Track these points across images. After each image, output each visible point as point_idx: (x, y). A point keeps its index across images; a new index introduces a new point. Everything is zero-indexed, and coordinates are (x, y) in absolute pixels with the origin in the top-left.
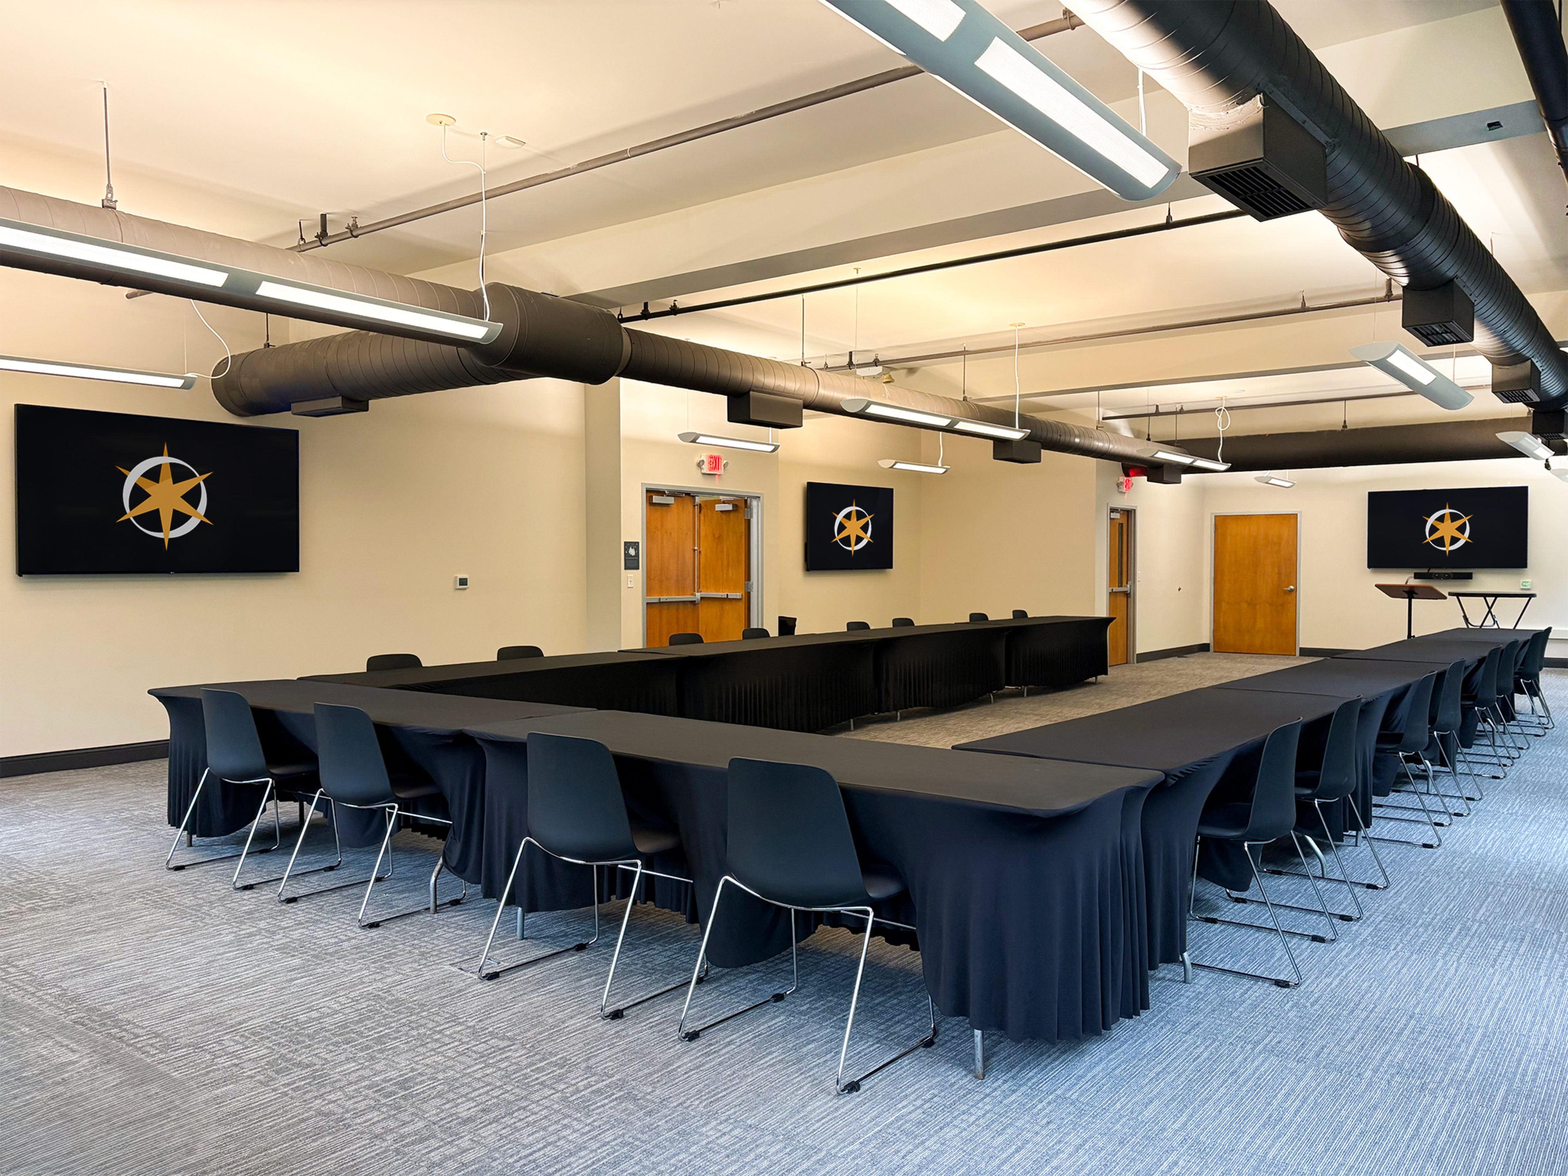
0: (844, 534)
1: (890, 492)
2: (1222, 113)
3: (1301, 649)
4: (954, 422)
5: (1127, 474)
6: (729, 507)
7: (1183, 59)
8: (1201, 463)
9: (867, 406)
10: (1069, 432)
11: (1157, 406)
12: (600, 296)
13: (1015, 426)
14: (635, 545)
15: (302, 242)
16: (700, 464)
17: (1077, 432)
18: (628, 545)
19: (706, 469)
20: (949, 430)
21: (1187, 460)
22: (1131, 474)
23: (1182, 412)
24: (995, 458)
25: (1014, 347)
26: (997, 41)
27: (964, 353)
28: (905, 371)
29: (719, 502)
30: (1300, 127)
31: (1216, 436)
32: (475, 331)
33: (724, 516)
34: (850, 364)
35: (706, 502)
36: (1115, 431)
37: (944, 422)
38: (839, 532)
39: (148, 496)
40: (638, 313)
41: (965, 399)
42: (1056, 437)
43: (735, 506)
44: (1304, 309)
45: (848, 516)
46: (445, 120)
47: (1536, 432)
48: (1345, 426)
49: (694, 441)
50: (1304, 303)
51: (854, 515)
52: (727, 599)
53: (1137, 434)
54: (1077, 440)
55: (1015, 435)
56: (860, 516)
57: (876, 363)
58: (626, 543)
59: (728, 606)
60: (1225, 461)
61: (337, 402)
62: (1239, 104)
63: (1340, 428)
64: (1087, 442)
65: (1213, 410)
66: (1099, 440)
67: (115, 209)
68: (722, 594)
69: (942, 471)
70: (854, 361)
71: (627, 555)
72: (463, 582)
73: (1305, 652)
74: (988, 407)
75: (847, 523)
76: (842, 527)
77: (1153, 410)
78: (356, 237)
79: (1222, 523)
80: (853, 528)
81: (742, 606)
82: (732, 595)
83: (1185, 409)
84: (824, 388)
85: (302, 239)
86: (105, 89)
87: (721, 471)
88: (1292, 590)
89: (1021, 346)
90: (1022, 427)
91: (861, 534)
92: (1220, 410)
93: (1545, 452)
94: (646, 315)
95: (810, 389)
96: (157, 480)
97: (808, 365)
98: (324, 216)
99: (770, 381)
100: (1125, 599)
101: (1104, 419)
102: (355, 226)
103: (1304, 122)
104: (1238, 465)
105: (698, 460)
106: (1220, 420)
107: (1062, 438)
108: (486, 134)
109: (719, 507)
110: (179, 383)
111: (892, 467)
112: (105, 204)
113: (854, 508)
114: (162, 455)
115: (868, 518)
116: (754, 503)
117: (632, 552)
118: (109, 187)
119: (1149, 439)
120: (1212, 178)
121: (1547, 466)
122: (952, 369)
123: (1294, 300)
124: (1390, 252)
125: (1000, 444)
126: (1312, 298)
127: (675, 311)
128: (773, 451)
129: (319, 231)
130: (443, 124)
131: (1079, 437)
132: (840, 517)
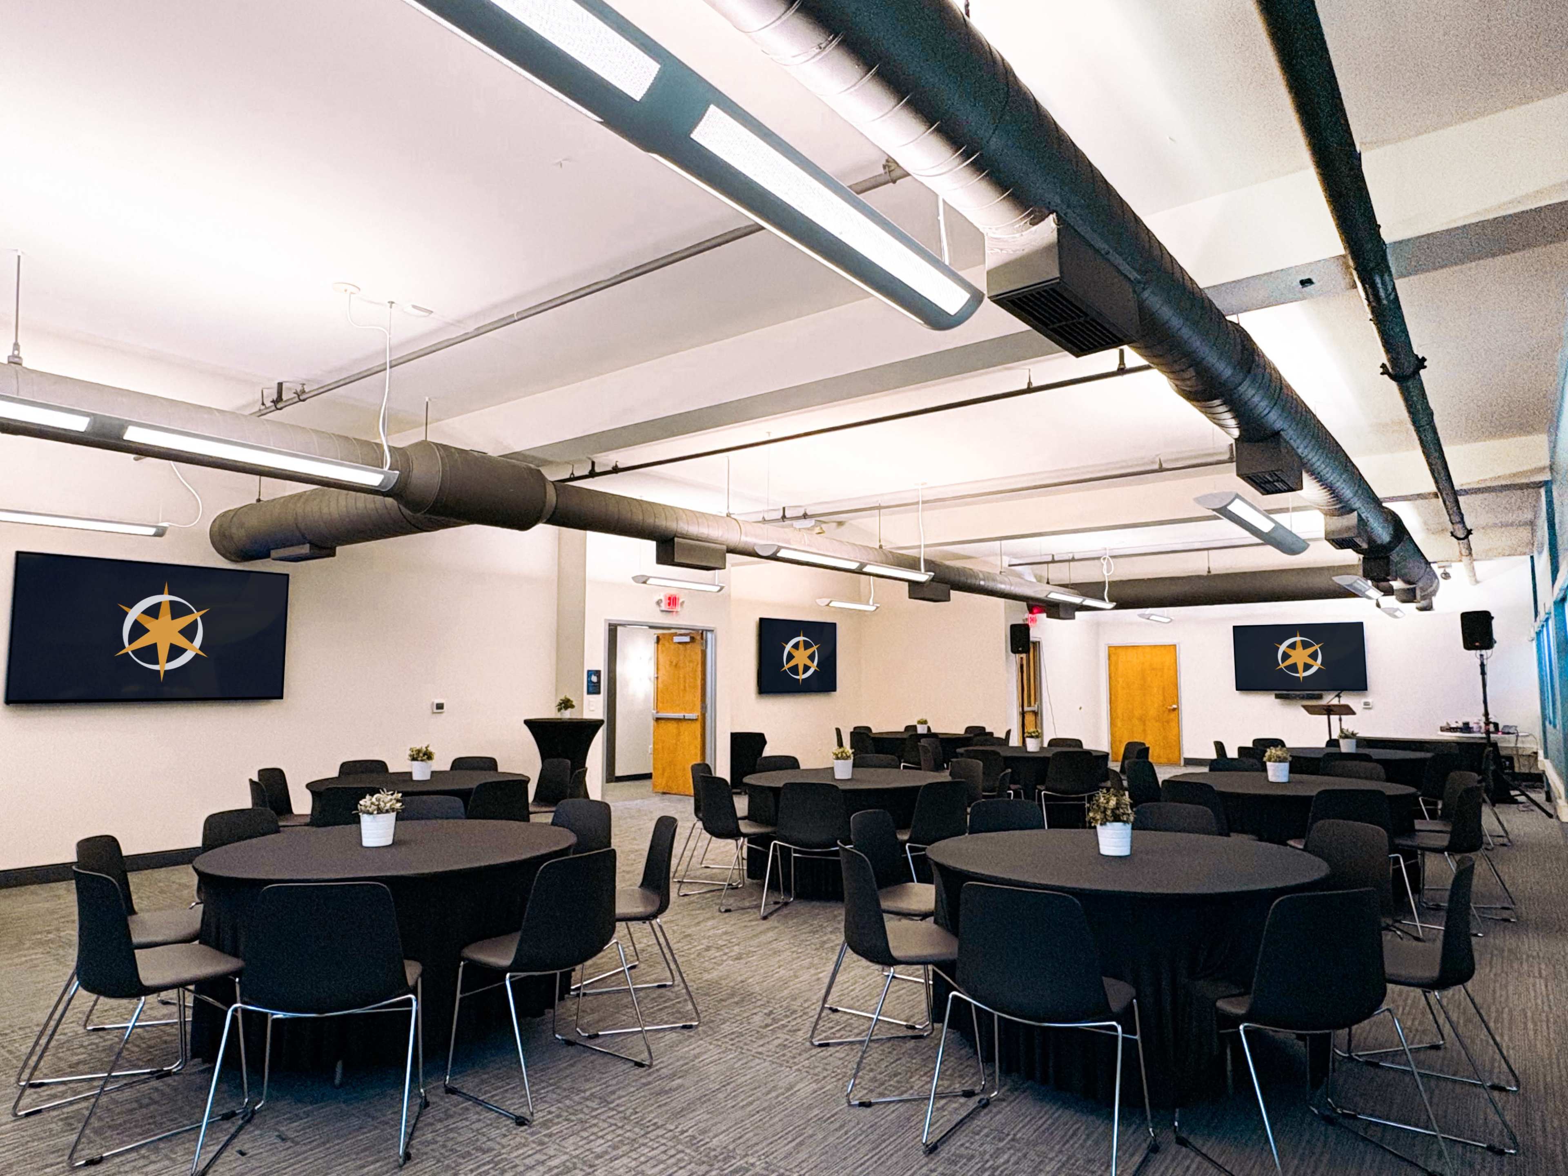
0: (792, 663)
1: (833, 626)
2: (1017, 235)
3: (1185, 759)
4: (863, 565)
5: (1031, 611)
6: (687, 639)
7: (958, 161)
8: (1089, 602)
9: (777, 551)
10: (974, 575)
11: (1053, 556)
12: (528, 453)
13: (920, 570)
14: (598, 673)
15: (263, 407)
16: (659, 603)
17: (981, 576)
18: (590, 673)
19: (664, 606)
20: (859, 572)
21: (1077, 600)
22: (1035, 611)
23: (1073, 560)
24: (910, 597)
25: (917, 503)
26: (712, 108)
27: (879, 508)
28: (835, 524)
29: (676, 635)
30: (1105, 257)
31: (1100, 579)
32: (373, 479)
33: (680, 646)
34: (784, 517)
35: (664, 634)
36: (1020, 576)
37: (854, 566)
38: (788, 661)
39: (147, 631)
40: (586, 473)
41: (881, 547)
42: (963, 579)
43: (693, 639)
44: (1161, 470)
45: (796, 646)
46: (351, 289)
47: (1367, 575)
48: (1209, 572)
49: (645, 582)
50: (1161, 464)
51: (801, 645)
52: (684, 719)
53: (1039, 579)
54: (982, 583)
55: (922, 577)
56: (807, 646)
57: (805, 516)
58: (589, 671)
59: (684, 726)
60: (1111, 601)
61: (305, 549)
62: (1033, 223)
63: (1205, 573)
64: (990, 585)
65: (1099, 558)
66: (1001, 583)
67: (20, 364)
68: (680, 715)
69: (873, 608)
70: (788, 515)
71: (589, 682)
72: (440, 706)
73: (1189, 762)
74: (903, 555)
75: (795, 653)
76: (790, 657)
77: (1050, 559)
78: (304, 400)
79: (1114, 652)
80: (801, 657)
81: (698, 726)
82: (688, 716)
83: (1076, 557)
84: (746, 536)
85: (263, 404)
86: (19, 257)
87: (678, 608)
88: (1174, 709)
89: (924, 502)
90: (927, 571)
91: (809, 663)
92: (1104, 559)
93: (1374, 593)
94: (593, 474)
95: (734, 537)
96: (156, 616)
97: (733, 516)
98: (280, 385)
99: (693, 529)
100: (1034, 718)
101: (1010, 566)
102: (303, 392)
103: (1108, 253)
104: (1122, 604)
105: (657, 598)
106: (1105, 566)
107: (969, 581)
108: (392, 303)
109: (677, 639)
110: (152, 531)
111: (828, 605)
112: (11, 360)
113: (801, 638)
114: (162, 593)
115: (815, 648)
116: (709, 635)
117: (594, 679)
118: (16, 346)
119: (1048, 583)
120: (1013, 302)
121: (1378, 605)
122: (869, 522)
123: (1153, 462)
124: (1217, 402)
125: (913, 585)
126: (1166, 461)
127: (616, 470)
128: (720, 591)
129: (275, 397)
130: (348, 292)
131: (984, 580)
132: (788, 647)
